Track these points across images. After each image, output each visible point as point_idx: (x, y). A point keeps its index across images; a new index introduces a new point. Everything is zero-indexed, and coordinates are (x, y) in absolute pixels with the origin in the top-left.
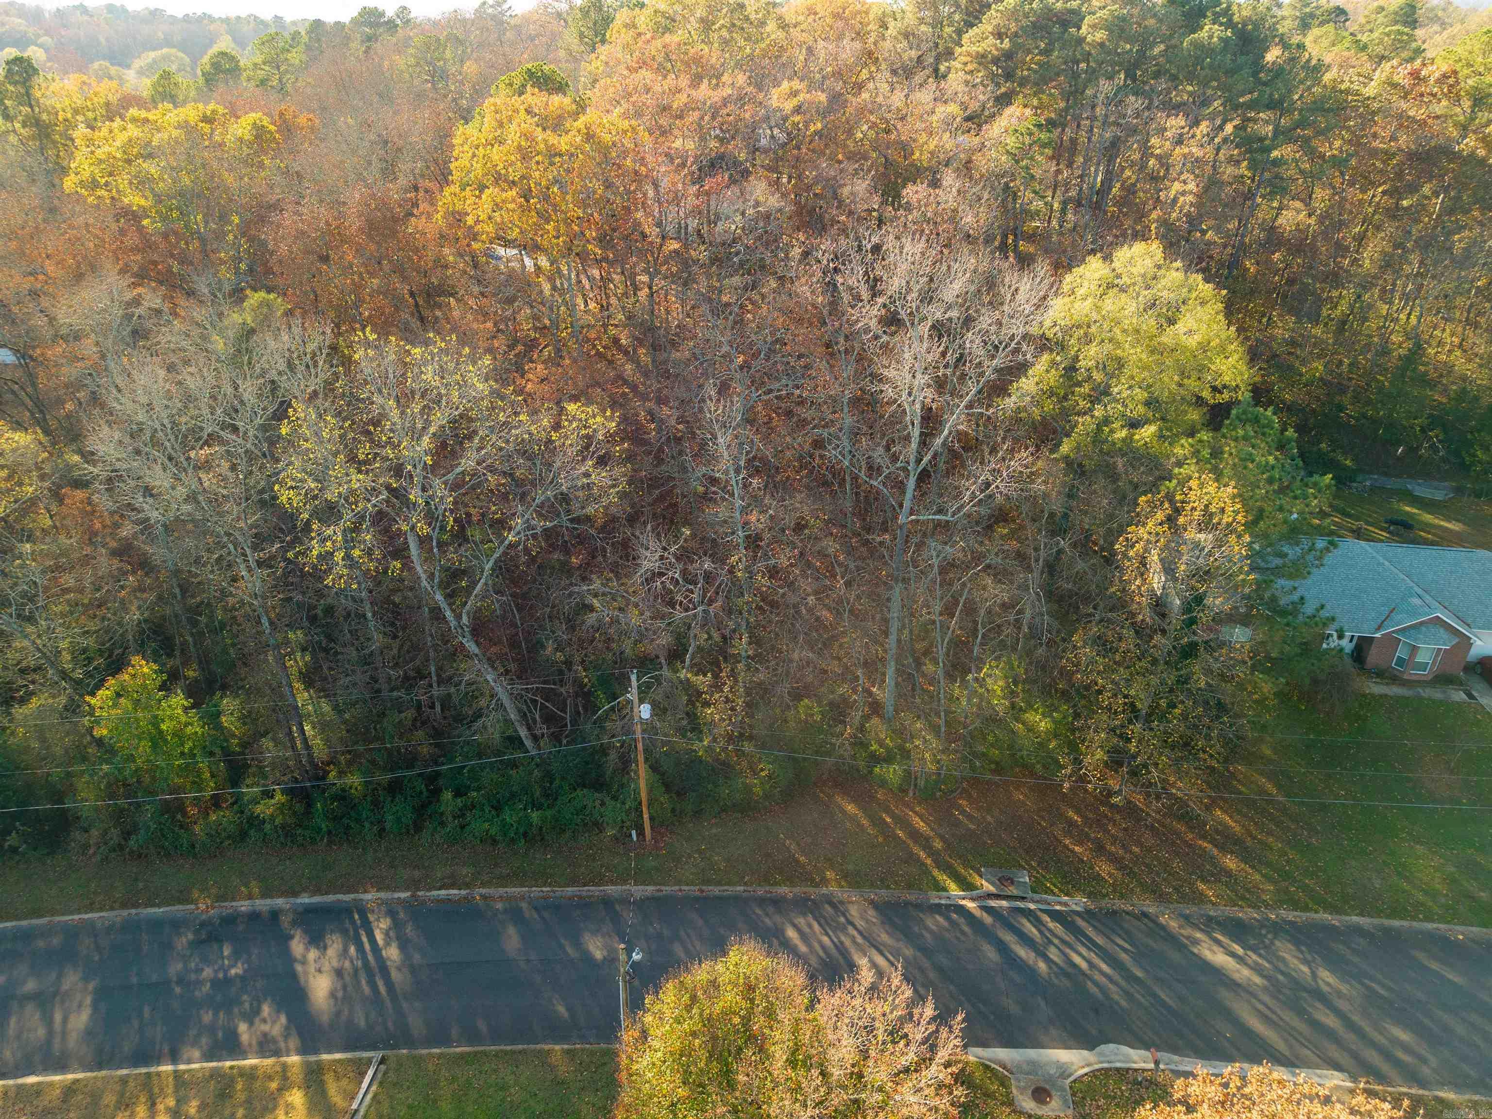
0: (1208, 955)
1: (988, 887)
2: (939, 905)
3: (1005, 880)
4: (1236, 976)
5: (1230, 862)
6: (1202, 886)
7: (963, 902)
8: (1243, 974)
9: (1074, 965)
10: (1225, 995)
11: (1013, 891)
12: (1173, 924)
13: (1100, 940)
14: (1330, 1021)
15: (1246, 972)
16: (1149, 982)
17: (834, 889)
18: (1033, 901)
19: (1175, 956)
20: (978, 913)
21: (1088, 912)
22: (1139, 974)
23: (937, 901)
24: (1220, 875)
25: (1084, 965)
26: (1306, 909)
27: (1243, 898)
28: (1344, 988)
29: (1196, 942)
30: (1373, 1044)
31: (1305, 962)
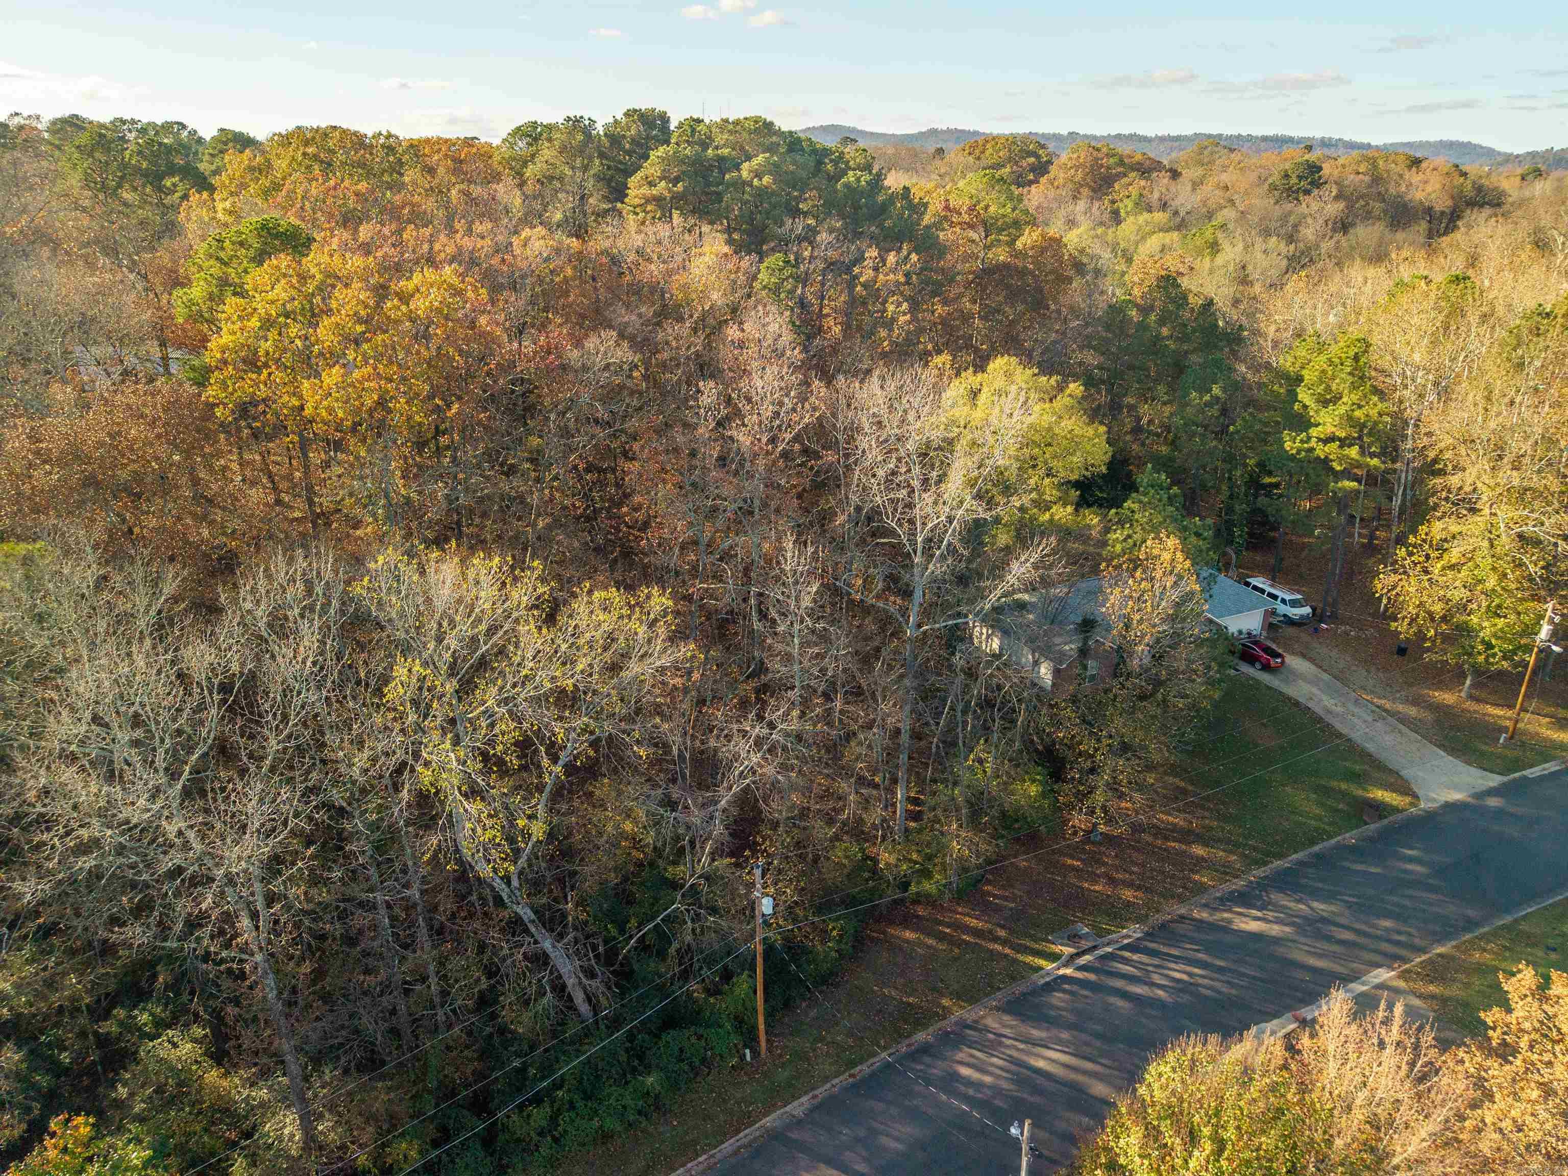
0: (1243, 926)
1: (1068, 950)
2: (1047, 984)
3: (1073, 938)
4: (1274, 933)
5: (1199, 850)
6: (1197, 877)
7: (1062, 972)
8: (1275, 930)
9: (1178, 981)
10: (1281, 951)
11: (1085, 944)
12: (1205, 915)
13: (1176, 952)
14: (1347, 936)
15: (1276, 927)
16: (1233, 967)
17: (961, 1013)
18: (1105, 945)
19: (1228, 939)
20: (1079, 975)
21: (1147, 934)
22: (1222, 963)
23: (1042, 981)
24: (1199, 863)
25: (1185, 977)
26: (1265, 864)
27: (1226, 873)
28: (1332, 908)
29: (1230, 922)
30: (1379, 938)
31: (1299, 901)
